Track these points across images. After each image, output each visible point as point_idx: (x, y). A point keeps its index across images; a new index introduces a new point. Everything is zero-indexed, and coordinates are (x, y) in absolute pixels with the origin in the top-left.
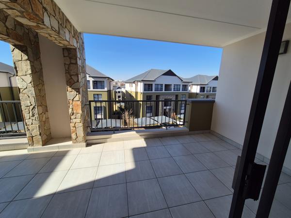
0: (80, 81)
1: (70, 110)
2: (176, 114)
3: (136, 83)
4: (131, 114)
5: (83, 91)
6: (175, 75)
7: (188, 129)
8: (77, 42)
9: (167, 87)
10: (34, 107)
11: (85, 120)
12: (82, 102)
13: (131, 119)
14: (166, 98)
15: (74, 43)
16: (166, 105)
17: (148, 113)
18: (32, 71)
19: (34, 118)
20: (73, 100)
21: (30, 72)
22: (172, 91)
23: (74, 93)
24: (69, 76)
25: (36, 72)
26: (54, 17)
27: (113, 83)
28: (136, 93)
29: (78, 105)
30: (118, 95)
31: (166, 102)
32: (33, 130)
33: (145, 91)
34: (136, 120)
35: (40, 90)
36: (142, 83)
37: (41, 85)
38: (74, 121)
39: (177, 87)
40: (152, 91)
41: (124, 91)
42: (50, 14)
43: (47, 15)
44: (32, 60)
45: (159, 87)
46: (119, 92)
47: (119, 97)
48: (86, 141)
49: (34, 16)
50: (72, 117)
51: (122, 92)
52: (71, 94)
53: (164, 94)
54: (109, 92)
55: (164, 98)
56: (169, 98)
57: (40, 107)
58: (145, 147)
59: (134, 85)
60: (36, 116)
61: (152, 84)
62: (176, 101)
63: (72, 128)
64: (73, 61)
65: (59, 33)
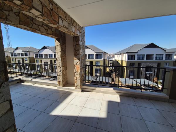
0: (80, 54)
1: (75, 70)
2: (158, 79)
3: (122, 54)
4: (117, 75)
5: (82, 59)
6: (158, 47)
7: (168, 97)
8: (80, 32)
9: (149, 57)
10: (61, 67)
11: (82, 76)
12: (81, 66)
13: (117, 78)
14: (147, 65)
15: (78, 33)
16: (147, 71)
17: (131, 75)
18: (61, 50)
19: (60, 72)
20: (76, 64)
21: (60, 50)
22: (154, 60)
23: (77, 60)
24: (75, 51)
25: (63, 50)
26: (66, 20)
27: (107, 55)
28: (122, 61)
29: (78, 67)
30: (110, 62)
31: (148, 69)
32: (60, 78)
33: (128, 60)
34: (120, 79)
35: (64, 59)
36: (127, 55)
37: (65, 57)
38: (76, 76)
39: (160, 57)
40: (134, 59)
41: (114, 60)
42: (63, 19)
43: (61, 20)
44: (62, 45)
45: (141, 57)
46: (111, 61)
47: (111, 63)
48: (82, 89)
49: (53, 21)
50: (76, 74)
51: (113, 60)
52: (76, 61)
53: (145, 62)
54: (104, 60)
55: (146, 65)
56: (150, 65)
57: (63, 68)
58: (118, 103)
59: (121, 56)
60: (61, 71)
61: (135, 55)
62: (158, 68)
63: (75, 80)
64: (77, 43)
65: (68, 28)
